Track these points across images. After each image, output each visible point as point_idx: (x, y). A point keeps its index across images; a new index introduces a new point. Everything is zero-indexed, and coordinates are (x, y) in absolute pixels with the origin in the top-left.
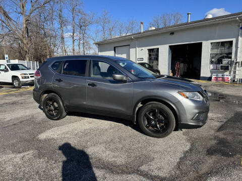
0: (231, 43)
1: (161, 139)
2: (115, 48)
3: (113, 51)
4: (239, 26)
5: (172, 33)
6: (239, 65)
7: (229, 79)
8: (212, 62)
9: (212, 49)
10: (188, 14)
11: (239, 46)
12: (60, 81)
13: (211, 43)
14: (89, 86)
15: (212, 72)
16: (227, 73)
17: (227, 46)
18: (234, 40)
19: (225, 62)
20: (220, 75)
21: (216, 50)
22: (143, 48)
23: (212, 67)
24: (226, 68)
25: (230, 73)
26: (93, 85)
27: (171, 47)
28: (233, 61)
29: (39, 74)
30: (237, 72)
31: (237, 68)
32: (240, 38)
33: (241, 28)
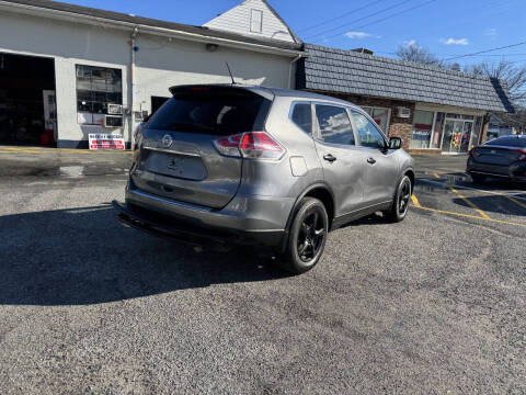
0: (118, 72)
4: (130, 43)
7: (123, 144)
8: (81, 108)
11: (134, 82)
13: (77, 65)
15: (85, 128)
16: (116, 132)
18: (124, 68)
19: (112, 109)
20: (104, 136)
21: (88, 83)
23: (82, 117)
25: (122, 132)
32: (134, 68)
33: (136, 49)
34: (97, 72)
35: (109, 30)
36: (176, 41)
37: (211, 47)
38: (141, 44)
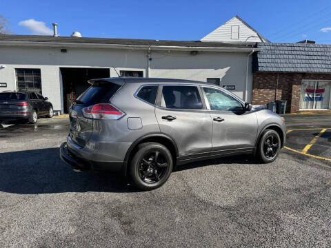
4: (148, 57)
5: (64, 50)
10: (54, 25)
12: (169, 119)
13: (120, 71)
18: (144, 71)
32: (150, 70)
33: (150, 59)
34: (131, 73)
35: (136, 51)
36: (173, 52)
37: (194, 53)
38: (153, 56)
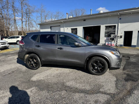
0: (115, 26)
1: (101, 76)
2: (51, 27)
3: (50, 29)
4: (119, 18)
5: (85, 20)
6: (119, 37)
7: (114, 45)
8: (105, 36)
9: (106, 29)
10: (91, 10)
11: (119, 28)
12: (38, 46)
13: (105, 26)
14: (58, 49)
15: (106, 41)
16: (113, 42)
17: (113, 28)
18: (116, 25)
19: (112, 36)
20: (110, 43)
21: (107, 30)
22: (68, 28)
23: (105, 38)
24: (113, 39)
25: (115, 42)
26: (61, 49)
27: (84, 28)
28: (116, 36)
29: (23, 42)
30: (118, 41)
31: (118, 39)
32: (119, 24)
33: (120, 19)
34: (110, 27)
38: (122, 17)
